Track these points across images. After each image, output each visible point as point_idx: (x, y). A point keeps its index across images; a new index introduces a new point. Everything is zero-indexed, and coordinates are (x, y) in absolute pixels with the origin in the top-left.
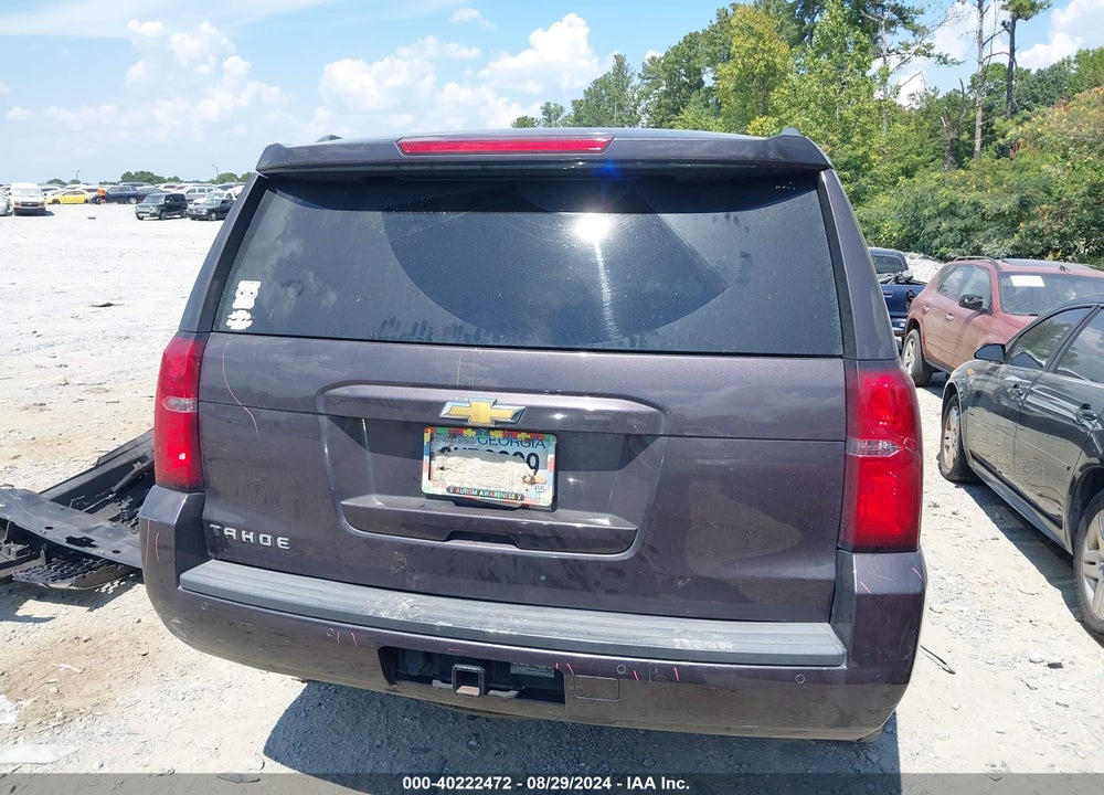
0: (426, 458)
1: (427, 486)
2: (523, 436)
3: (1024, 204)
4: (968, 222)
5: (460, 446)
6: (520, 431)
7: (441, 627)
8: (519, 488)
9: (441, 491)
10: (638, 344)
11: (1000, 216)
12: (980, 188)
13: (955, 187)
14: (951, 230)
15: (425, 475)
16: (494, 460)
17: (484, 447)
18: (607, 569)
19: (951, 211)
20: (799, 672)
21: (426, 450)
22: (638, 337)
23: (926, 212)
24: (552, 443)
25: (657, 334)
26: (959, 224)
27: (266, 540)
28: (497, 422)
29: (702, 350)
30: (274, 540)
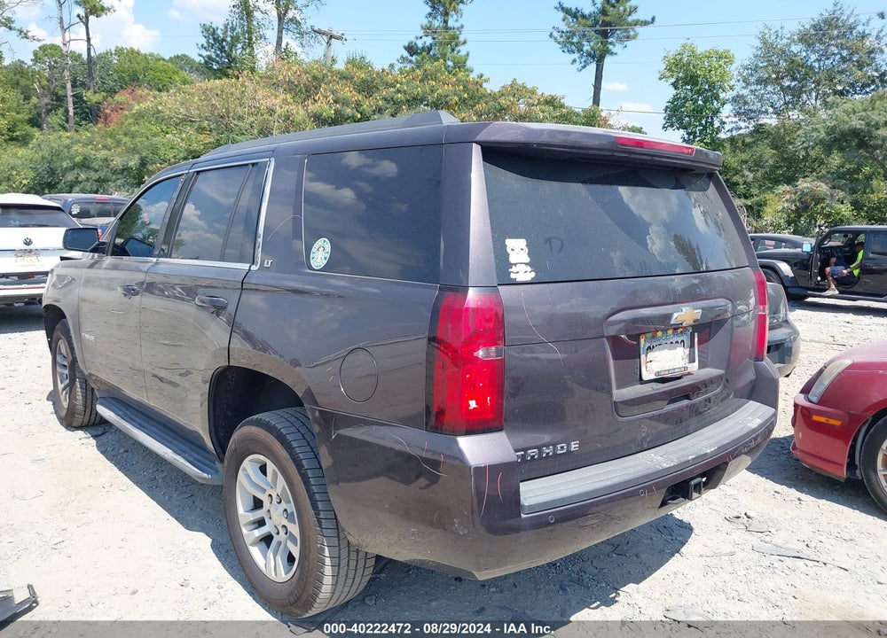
0: (643, 356)
2: (680, 330)
3: (143, 163)
4: (102, 174)
5: (655, 344)
8: (681, 363)
11: (125, 170)
12: (105, 147)
13: (85, 145)
14: (88, 180)
15: (644, 368)
17: (664, 342)
19: (85, 165)
21: (643, 351)
23: (65, 165)
24: (690, 331)
26: (95, 176)
27: (561, 449)
30: (569, 445)
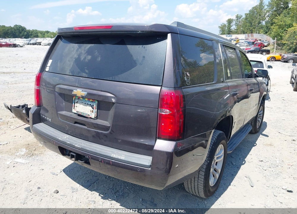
0: (74, 104)
1: (74, 111)
2: (91, 100)
5: (80, 102)
6: (91, 99)
7: (68, 143)
8: (89, 113)
9: (75, 112)
10: (113, 79)
15: (73, 108)
16: (85, 106)
17: (84, 102)
18: (104, 135)
20: (139, 168)
21: (74, 102)
22: (113, 77)
24: (97, 102)
25: (118, 77)
27: (48, 119)
28: (82, 96)
29: (127, 82)
